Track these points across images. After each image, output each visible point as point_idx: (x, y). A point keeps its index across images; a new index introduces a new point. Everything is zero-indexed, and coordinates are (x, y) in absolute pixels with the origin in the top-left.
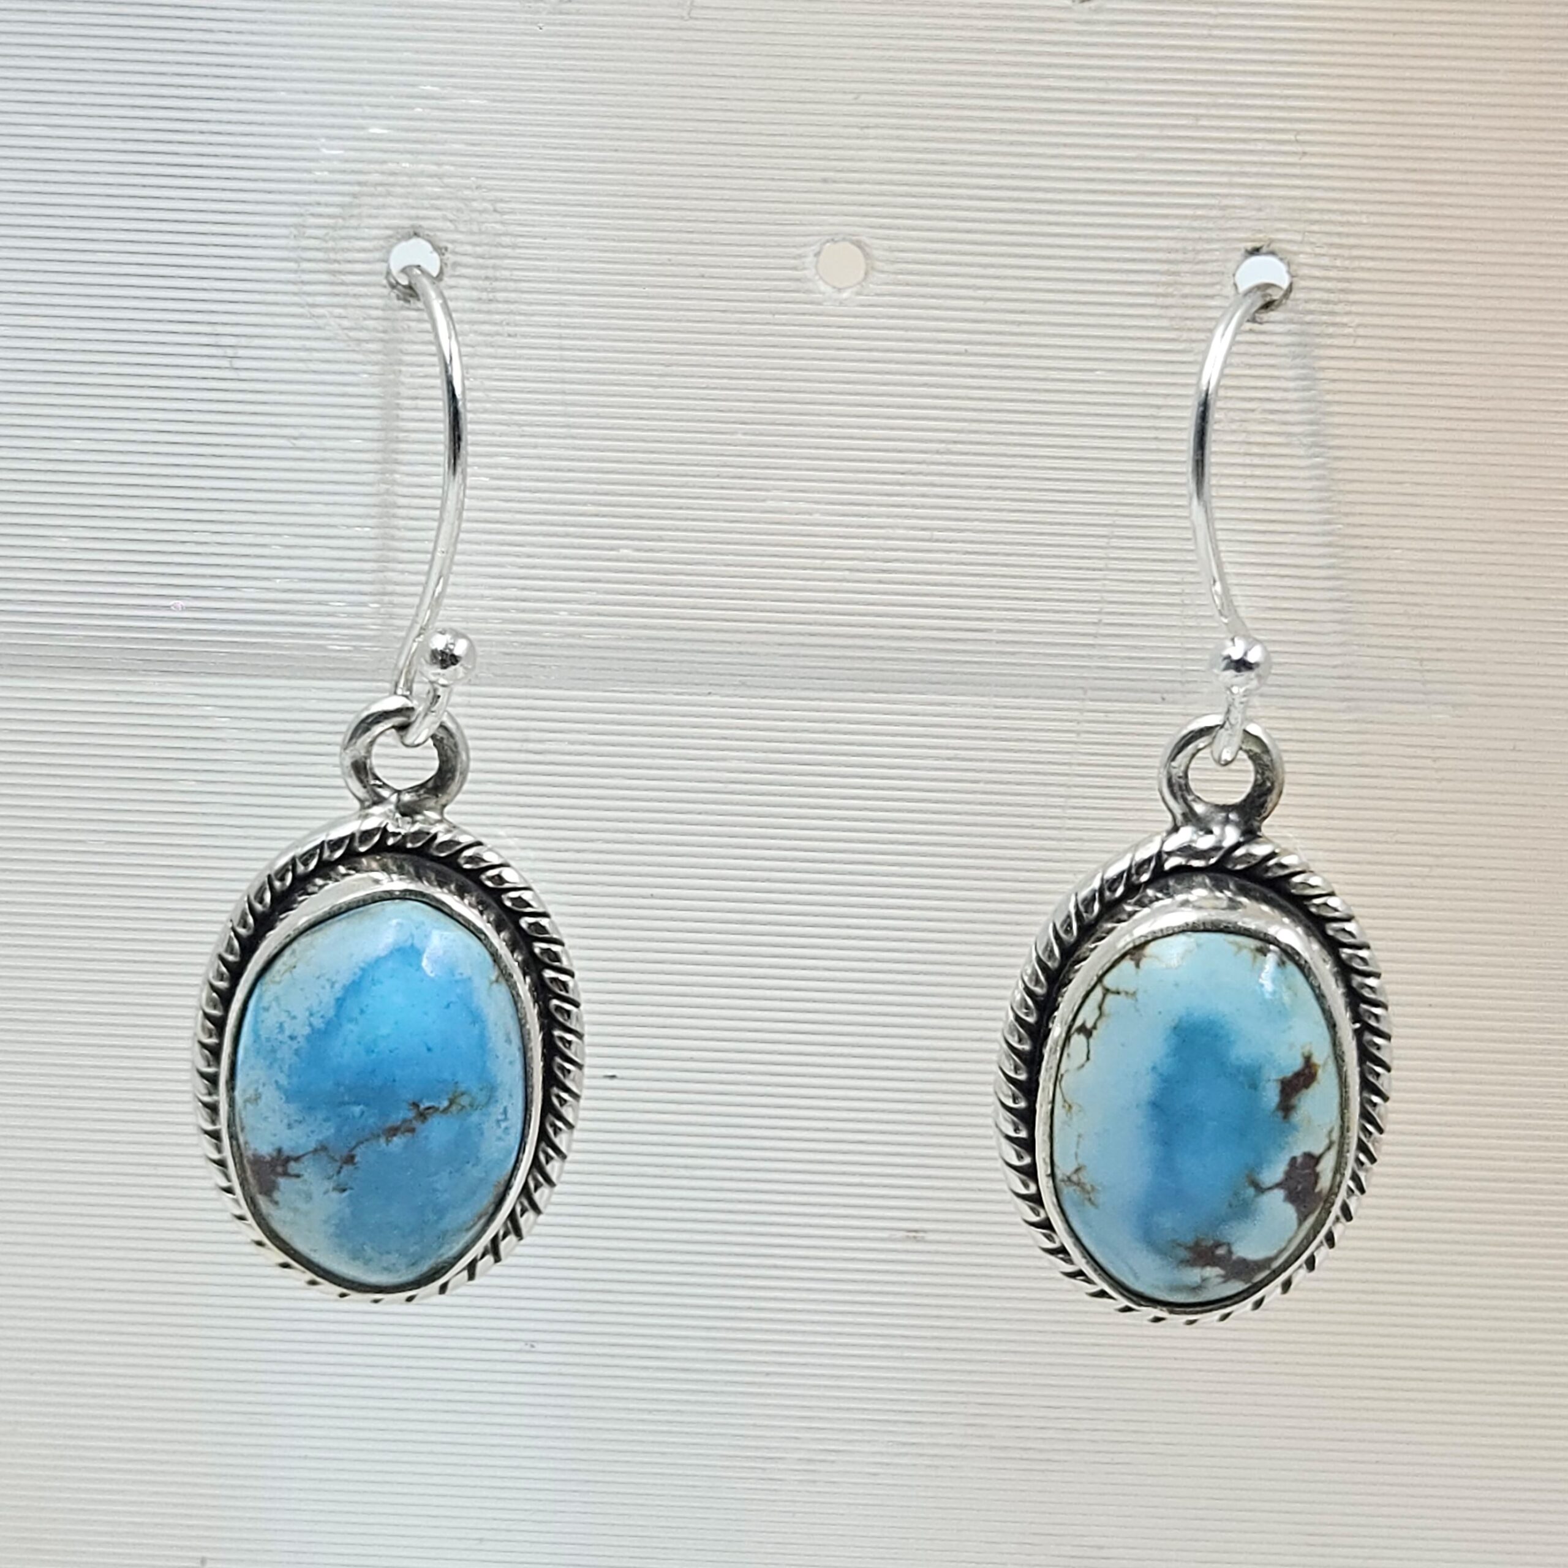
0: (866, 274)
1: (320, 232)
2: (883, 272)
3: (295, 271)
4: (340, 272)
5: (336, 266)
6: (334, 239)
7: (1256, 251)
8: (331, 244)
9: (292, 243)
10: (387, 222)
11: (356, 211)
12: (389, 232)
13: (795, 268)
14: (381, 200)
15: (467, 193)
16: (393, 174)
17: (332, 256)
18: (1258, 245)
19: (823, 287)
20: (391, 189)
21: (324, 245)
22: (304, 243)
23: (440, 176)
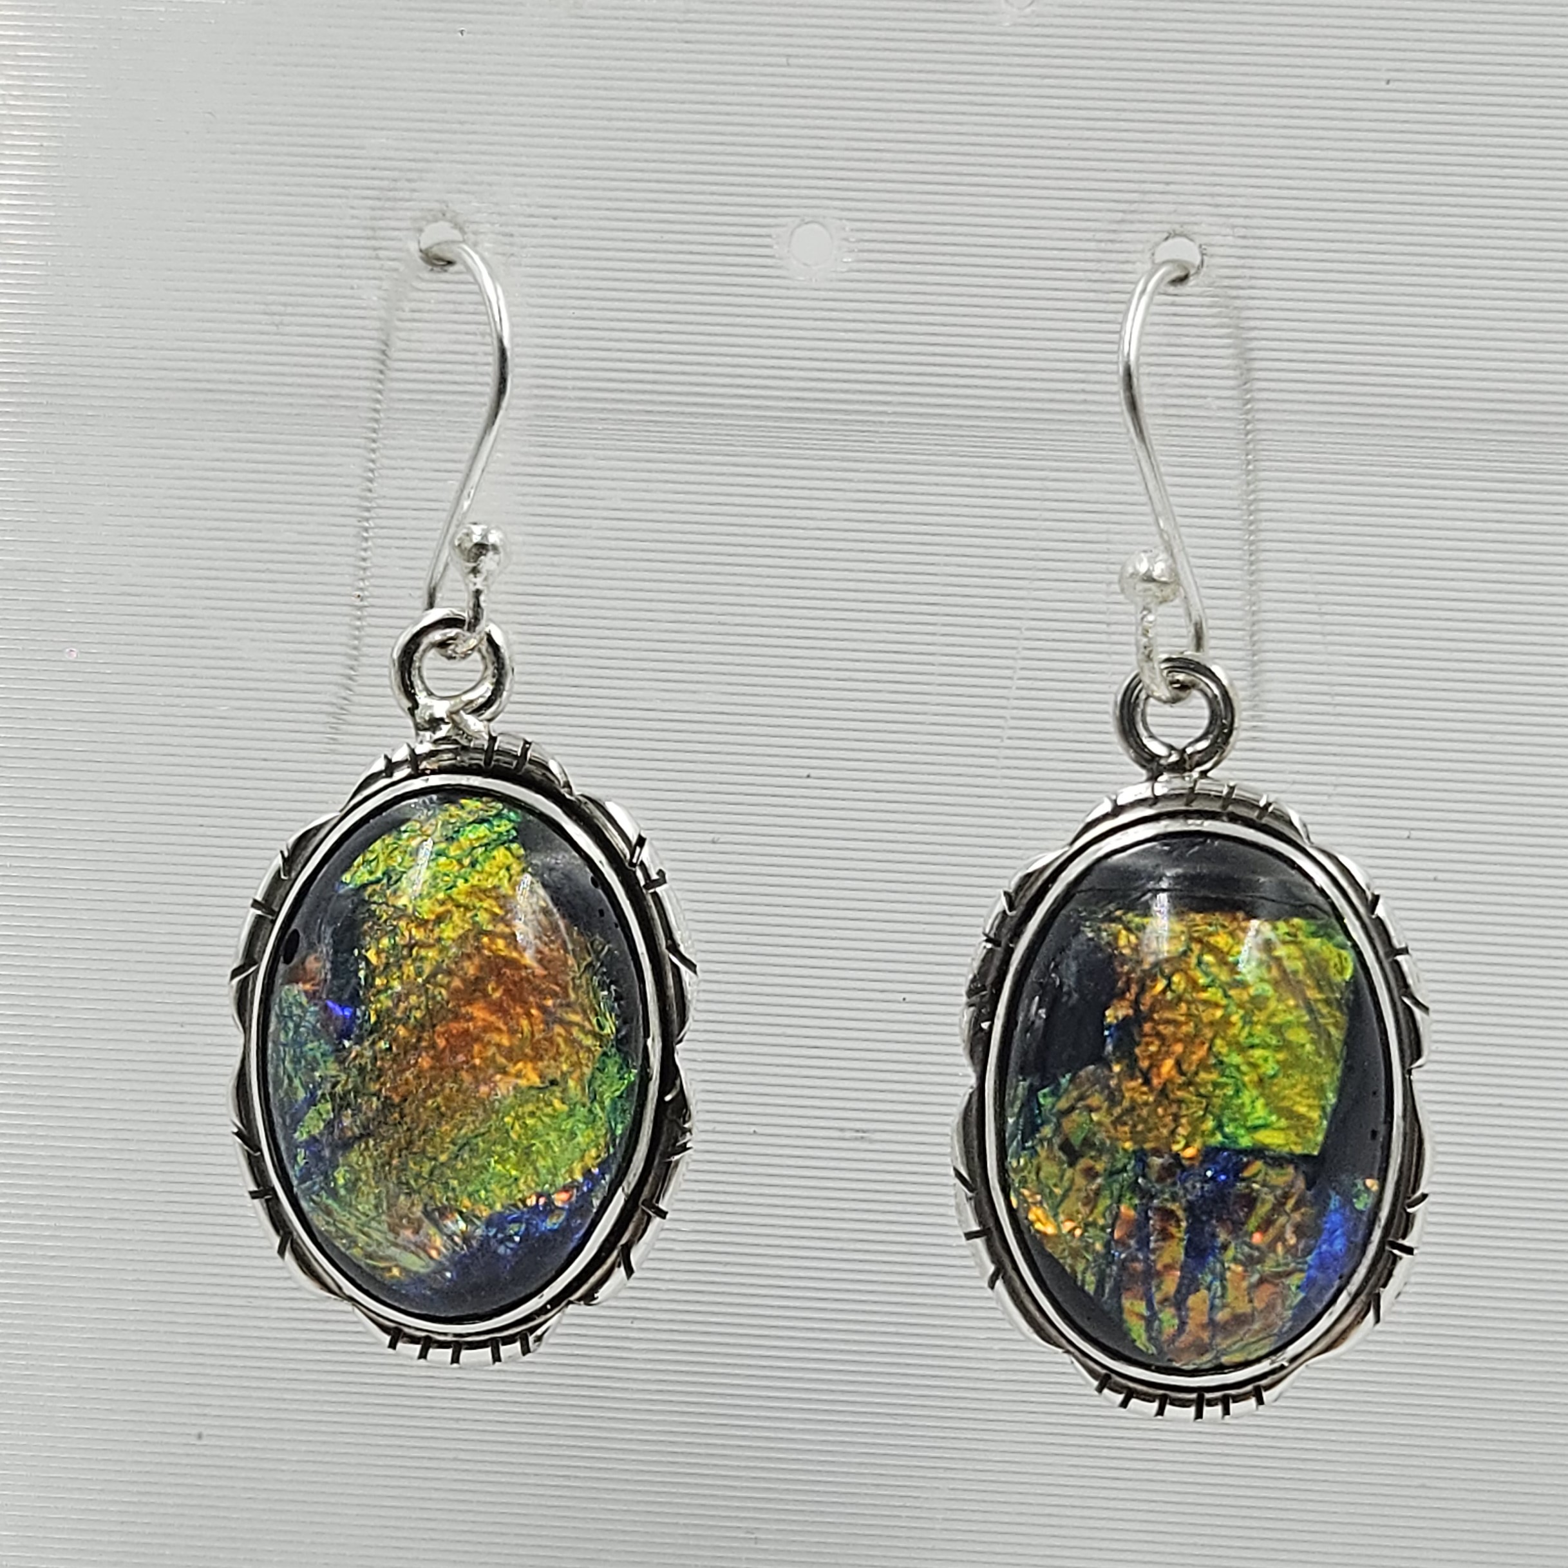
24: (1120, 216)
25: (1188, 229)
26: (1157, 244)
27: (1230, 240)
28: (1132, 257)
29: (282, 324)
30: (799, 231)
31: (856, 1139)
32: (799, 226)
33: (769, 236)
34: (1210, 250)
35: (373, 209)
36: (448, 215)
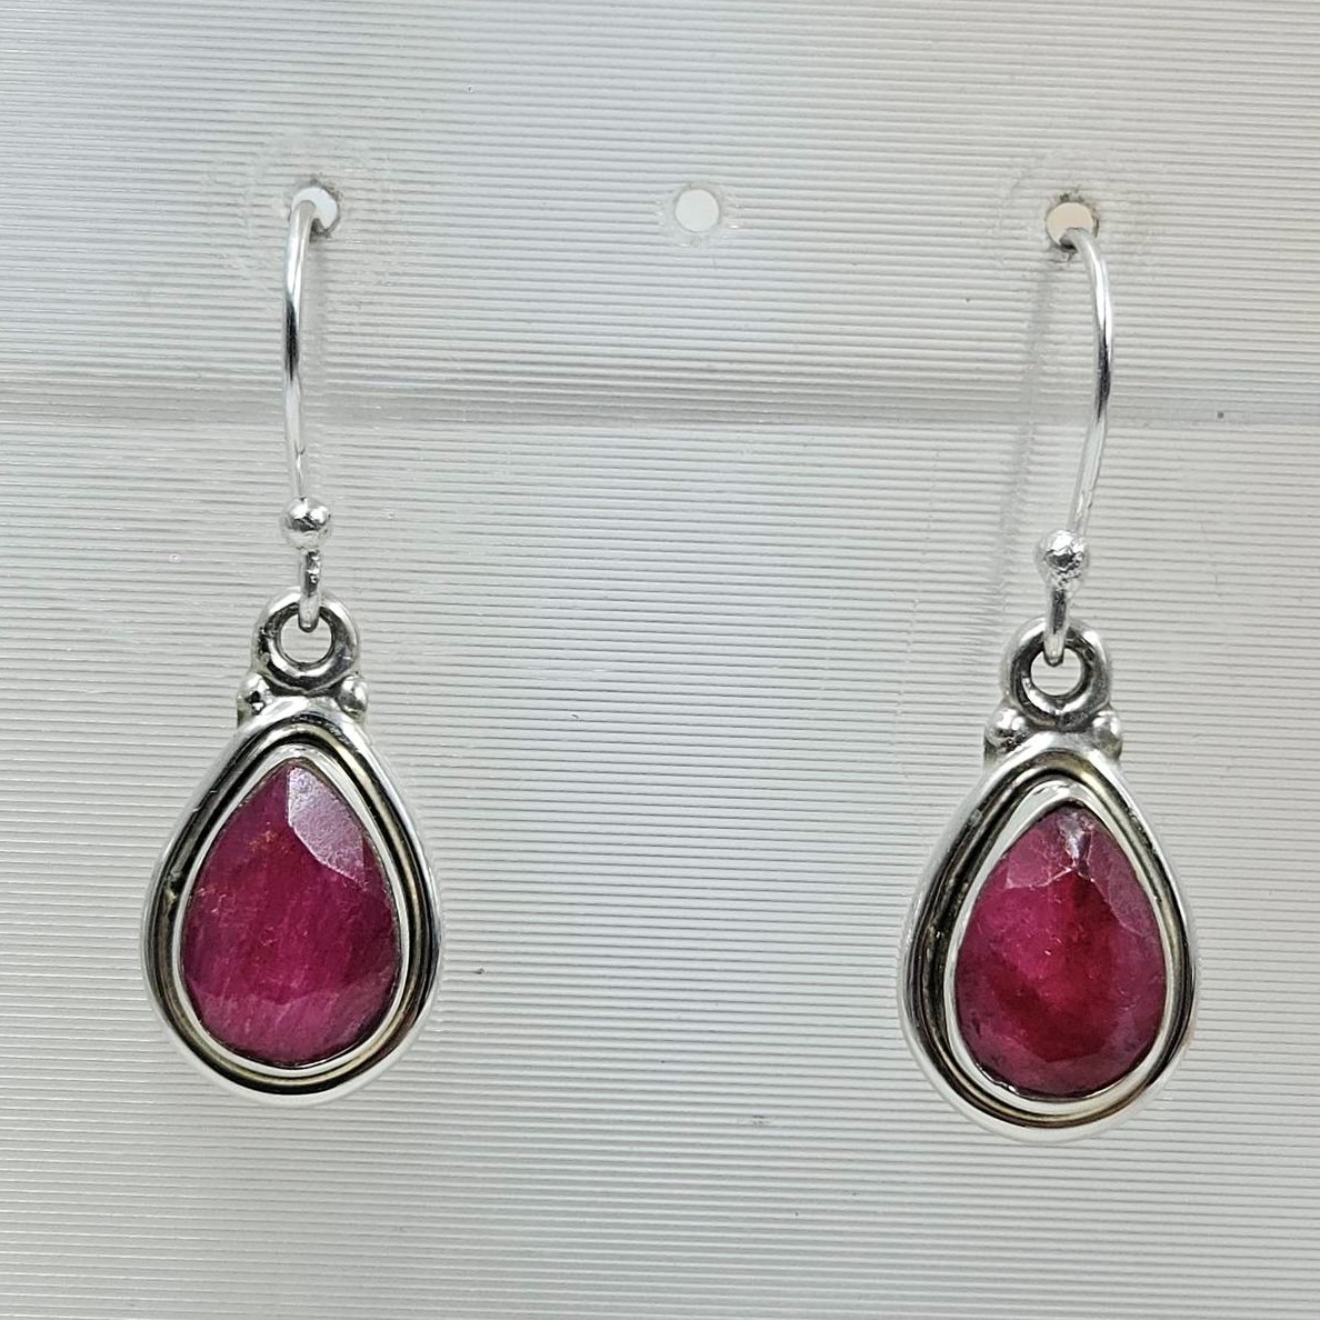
0: (719, 219)
1: (230, 179)
2: (734, 217)
3: (206, 214)
8: (239, 190)
12: (292, 181)
14: (285, 151)
15: (366, 144)
21: (232, 190)
22: (215, 188)
25: (1083, 194)
26: (1049, 210)
27: (1125, 206)
28: (1023, 223)
29: (148, 294)
30: (684, 196)
32: (684, 190)
33: (653, 203)
34: (1105, 216)
36: (322, 180)
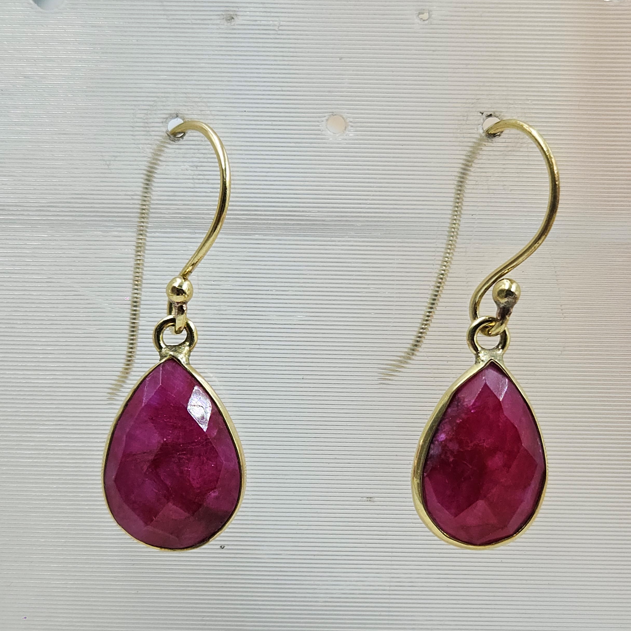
0: (346, 127)
1: (142, 116)
2: (352, 126)
3: (132, 131)
4: (149, 131)
5: (148, 129)
6: (147, 119)
7: (491, 115)
8: (146, 121)
9: (132, 121)
10: (166, 112)
11: (155, 108)
12: (167, 116)
13: (319, 126)
14: (164, 104)
15: (197, 100)
16: (169, 93)
17: (146, 125)
18: (491, 113)
19: (329, 132)
20: (168, 99)
21: (143, 121)
22: (135, 120)
23: (185, 93)
24: (468, 109)
26: (483, 121)
28: (473, 126)
29: (110, 165)
31: (367, 501)
33: (318, 121)
35: (147, 114)
36: (180, 115)
